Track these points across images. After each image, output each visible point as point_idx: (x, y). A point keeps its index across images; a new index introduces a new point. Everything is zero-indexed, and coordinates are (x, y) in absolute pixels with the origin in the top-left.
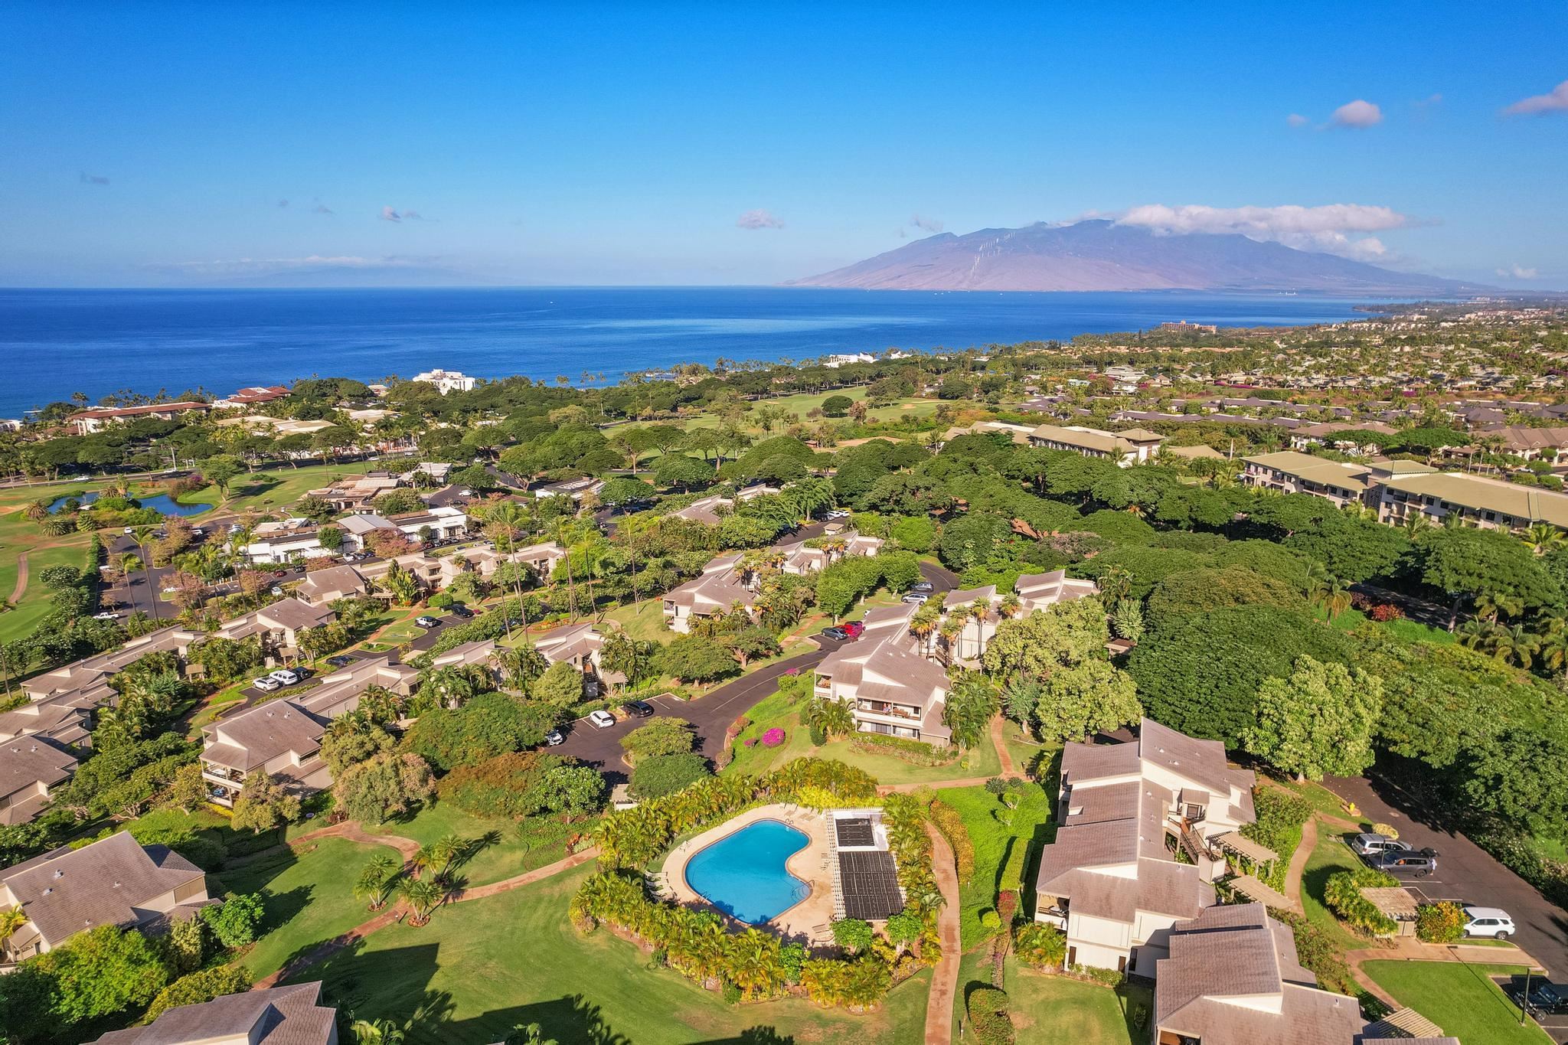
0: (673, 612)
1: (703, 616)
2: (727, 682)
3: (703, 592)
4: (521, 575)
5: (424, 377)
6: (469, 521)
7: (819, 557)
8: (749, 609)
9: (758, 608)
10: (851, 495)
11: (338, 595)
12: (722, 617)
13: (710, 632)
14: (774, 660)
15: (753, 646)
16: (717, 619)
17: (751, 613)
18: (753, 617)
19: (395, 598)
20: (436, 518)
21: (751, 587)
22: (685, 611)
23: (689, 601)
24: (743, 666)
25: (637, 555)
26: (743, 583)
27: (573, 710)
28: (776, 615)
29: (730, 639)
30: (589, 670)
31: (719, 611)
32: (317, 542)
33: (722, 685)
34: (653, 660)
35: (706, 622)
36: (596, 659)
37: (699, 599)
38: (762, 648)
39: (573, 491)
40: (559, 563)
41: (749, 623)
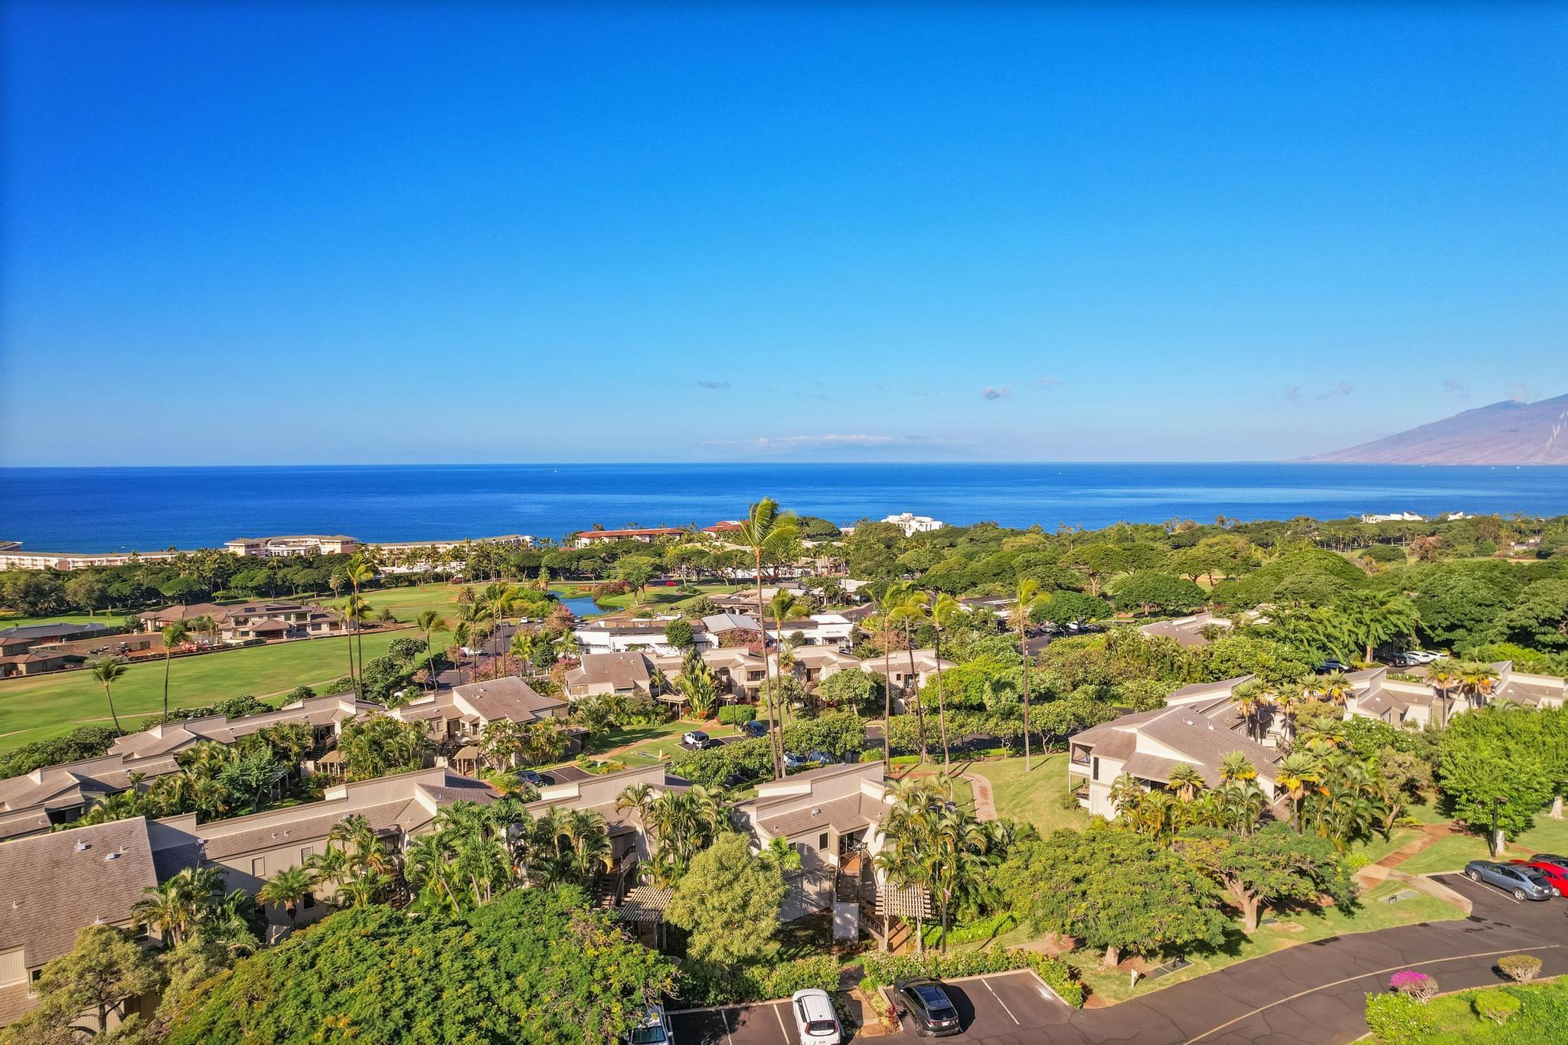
0: (1089, 771)
1: (1154, 785)
2: (1200, 966)
3: (1159, 734)
4: (865, 689)
5: (893, 519)
6: (855, 631)
7: (1422, 700)
8: (1267, 785)
9: (1293, 783)
10: (1451, 628)
11: (609, 689)
12: (1196, 792)
13: (1166, 825)
14: (1333, 924)
15: (1281, 881)
16: (1185, 795)
17: (1270, 792)
18: (1276, 804)
19: (687, 704)
20: (815, 625)
21: (1269, 742)
22: (1112, 769)
23: (1124, 749)
24: (1247, 923)
25: (1059, 682)
26: (1251, 732)
27: (755, 972)
28: (1338, 807)
29: (1219, 849)
30: (854, 869)
31: (1189, 775)
32: (663, 638)
33: (1183, 975)
34: (1002, 873)
35: (1158, 798)
36: (874, 844)
37: (1148, 746)
38: (1305, 888)
39: (999, 607)
40: (932, 681)
41: (1267, 816)
